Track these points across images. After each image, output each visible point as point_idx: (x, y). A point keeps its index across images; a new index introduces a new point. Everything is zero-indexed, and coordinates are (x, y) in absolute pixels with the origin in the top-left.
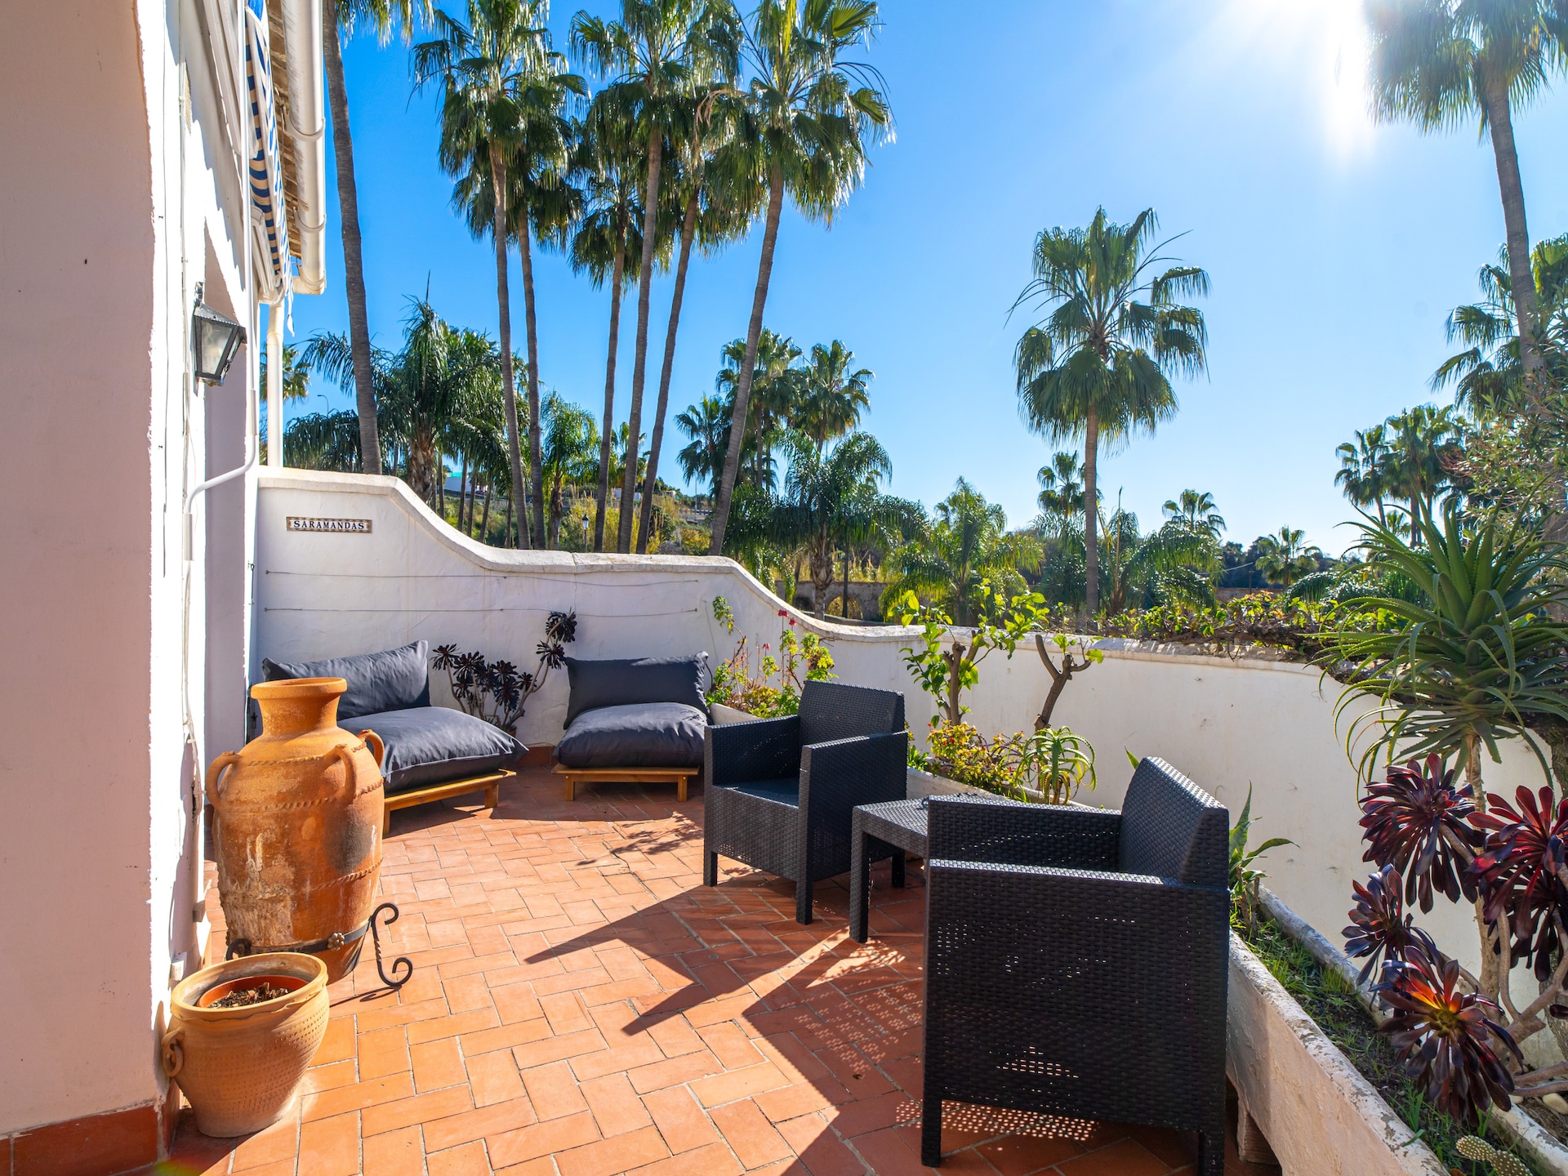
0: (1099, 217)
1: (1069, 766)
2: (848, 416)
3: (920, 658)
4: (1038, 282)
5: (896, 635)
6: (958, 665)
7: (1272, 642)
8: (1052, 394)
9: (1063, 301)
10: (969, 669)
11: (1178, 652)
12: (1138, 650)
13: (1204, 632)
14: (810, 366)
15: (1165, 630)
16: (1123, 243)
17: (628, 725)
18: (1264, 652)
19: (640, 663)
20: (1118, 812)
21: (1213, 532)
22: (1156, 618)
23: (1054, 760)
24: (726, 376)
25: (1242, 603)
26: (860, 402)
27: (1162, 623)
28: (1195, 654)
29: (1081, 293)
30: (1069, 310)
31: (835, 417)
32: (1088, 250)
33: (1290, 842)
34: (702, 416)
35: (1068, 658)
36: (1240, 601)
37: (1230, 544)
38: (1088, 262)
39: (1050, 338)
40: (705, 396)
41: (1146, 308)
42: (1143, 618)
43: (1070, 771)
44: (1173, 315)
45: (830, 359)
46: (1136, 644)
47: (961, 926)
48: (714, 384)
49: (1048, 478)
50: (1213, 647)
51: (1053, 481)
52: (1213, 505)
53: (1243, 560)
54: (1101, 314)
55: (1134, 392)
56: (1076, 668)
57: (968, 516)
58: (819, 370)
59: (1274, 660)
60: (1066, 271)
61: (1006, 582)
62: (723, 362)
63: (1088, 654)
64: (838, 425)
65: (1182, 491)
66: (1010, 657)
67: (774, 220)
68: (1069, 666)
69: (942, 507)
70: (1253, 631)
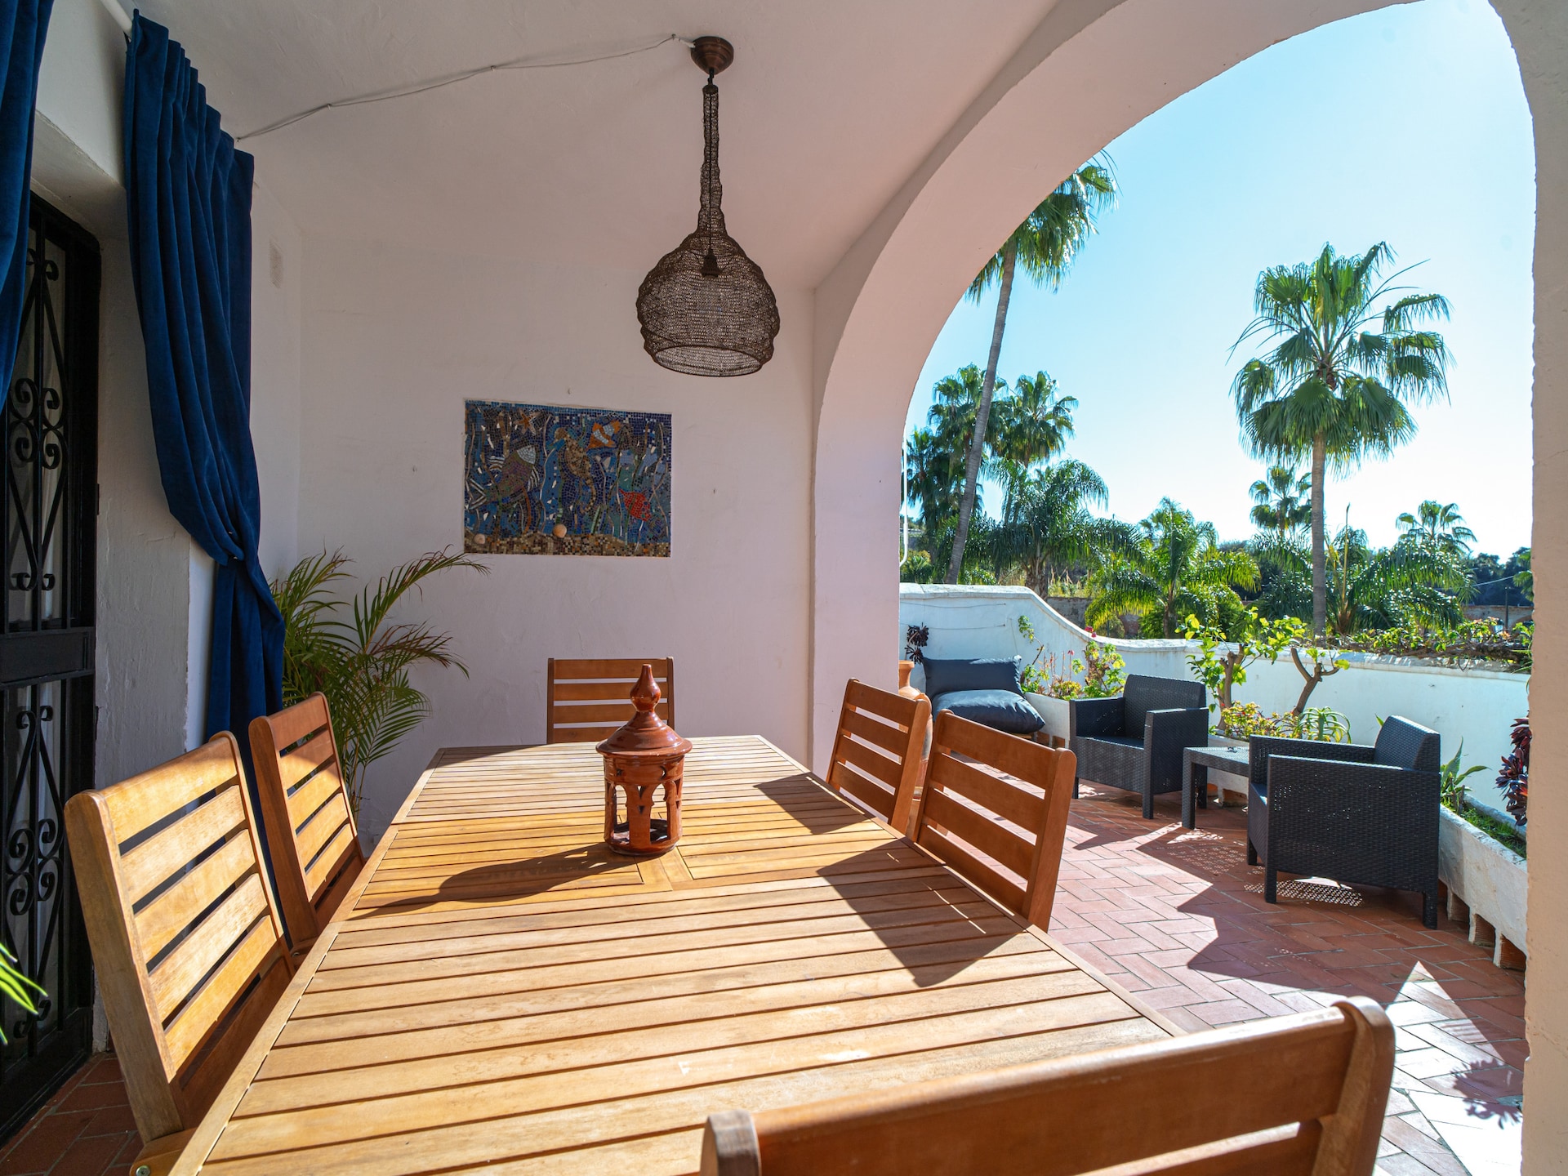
0: (1327, 253)
1: (1331, 732)
2: (1053, 442)
3: (1201, 663)
4: (1261, 320)
5: (1155, 646)
6: (1232, 668)
7: (1498, 657)
8: (1277, 423)
9: (1288, 335)
10: (1240, 671)
11: (1414, 664)
12: (1377, 662)
13: (1437, 649)
14: (1014, 395)
15: (1402, 646)
16: (1352, 275)
17: (980, 703)
18: (1491, 665)
19: (975, 662)
20: (1373, 747)
21: (1459, 545)
22: (1394, 637)
23: (1320, 728)
24: (937, 410)
25: (1471, 626)
26: (1064, 427)
27: (1399, 641)
28: (1429, 665)
29: (1308, 328)
30: (1295, 343)
31: (1041, 443)
32: (1314, 284)
33: (1486, 768)
34: (913, 447)
35: (1319, 665)
36: (1469, 625)
37: (1483, 556)
38: (1314, 295)
39: (1273, 370)
40: (915, 429)
41: (1378, 338)
42: (1381, 637)
43: (1331, 735)
44: (1408, 341)
45: (1035, 390)
46: (1375, 657)
47: (1288, 787)
48: (926, 418)
49: (1262, 492)
50: (1446, 660)
51: (1267, 495)
52: (1458, 517)
53: (1500, 573)
54: (1328, 343)
55: (1365, 421)
56: (1326, 673)
57: (1176, 534)
58: (1025, 399)
59: (1499, 671)
60: (1291, 306)
61: (1218, 598)
62: (935, 398)
63: (1337, 662)
64: (1042, 449)
65: (1421, 502)
66: (1273, 663)
67: (1007, 289)
68: (1320, 673)
69: (1146, 524)
70: (1480, 648)
